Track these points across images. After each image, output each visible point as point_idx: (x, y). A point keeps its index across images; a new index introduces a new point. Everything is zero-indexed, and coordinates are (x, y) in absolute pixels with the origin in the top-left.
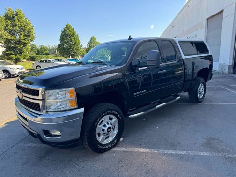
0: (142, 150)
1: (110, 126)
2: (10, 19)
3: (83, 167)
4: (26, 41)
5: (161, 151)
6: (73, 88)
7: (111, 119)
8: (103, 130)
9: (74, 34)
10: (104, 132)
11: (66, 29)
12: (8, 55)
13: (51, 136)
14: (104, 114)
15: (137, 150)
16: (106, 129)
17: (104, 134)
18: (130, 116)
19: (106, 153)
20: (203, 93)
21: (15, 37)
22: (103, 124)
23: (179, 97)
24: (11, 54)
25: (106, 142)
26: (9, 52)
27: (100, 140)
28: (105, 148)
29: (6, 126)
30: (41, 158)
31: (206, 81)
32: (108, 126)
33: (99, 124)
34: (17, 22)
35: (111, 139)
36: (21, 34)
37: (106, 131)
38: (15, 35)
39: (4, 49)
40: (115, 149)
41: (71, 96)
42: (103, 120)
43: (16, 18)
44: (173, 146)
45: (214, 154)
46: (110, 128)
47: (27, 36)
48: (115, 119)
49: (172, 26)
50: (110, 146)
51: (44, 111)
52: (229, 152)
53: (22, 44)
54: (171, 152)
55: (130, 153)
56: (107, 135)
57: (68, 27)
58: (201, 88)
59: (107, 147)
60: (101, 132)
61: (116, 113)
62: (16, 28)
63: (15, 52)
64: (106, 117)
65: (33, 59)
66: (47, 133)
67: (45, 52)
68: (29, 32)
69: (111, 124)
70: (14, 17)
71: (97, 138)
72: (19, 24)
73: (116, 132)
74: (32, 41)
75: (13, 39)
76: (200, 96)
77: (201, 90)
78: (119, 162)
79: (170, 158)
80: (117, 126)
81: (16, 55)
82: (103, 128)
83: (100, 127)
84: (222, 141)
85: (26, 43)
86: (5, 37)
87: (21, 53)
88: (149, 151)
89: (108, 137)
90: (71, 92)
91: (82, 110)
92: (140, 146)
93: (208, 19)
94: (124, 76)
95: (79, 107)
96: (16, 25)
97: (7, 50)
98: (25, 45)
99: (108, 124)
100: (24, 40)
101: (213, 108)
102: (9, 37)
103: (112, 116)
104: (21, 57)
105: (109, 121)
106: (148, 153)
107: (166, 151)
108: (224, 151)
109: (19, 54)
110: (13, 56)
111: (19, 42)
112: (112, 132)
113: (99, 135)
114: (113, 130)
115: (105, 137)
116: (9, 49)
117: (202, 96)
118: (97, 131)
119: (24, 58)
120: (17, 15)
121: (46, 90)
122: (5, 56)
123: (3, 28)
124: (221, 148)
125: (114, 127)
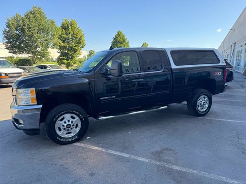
0: (95, 148)
1: (70, 123)
2: (65, 29)
4: (76, 48)
5: (109, 151)
6: (34, 89)
7: (73, 118)
8: (63, 126)
9: (124, 41)
10: (64, 127)
11: (117, 36)
12: (61, 59)
13: (20, 124)
14: (63, 113)
15: (91, 147)
16: (65, 125)
17: (64, 129)
18: (99, 118)
20: (207, 106)
21: (68, 44)
22: (64, 121)
23: (166, 107)
24: (64, 59)
25: (67, 136)
26: (62, 58)
27: (61, 134)
28: (64, 140)
30: (20, 141)
32: (67, 123)
34: (70, 31)
35: (72, 135)
36: (73, 42)
37: (65, 127)
38: (68, 42)
40: (77, 144)
41: (32, 95)
43: (70, 27)
45: (153, 161)
46: (69, 125)
47: (78, 43)
48: (77, 118)
49: (233, 30)
50: (70, 140)
53: (73, 50)
54: (117, 153)
56: (68, 130)
58: (202, 101)
59: (67, 141)
60: (61, 127)
62: (70, 36)
63: (67, 57)
64: (65, 115)
66: (17, 121)
68: (80, 39)
69: (72, 122)
70: (68, 27)
71: (58, 132)
72: (71, 32)
73: (78, 130)
74: (83, 47)
75: (66, 46)
76: (202, 110)
77: (202, 103)
78: (68, 153)
79: (110, 158)
80: (80, 125)
81: (68, 60)
82: (64, 124)
83: (59, 123)
84: (176, 153)
85: (77, 50)
86: (59, 44)
87: (72, 58)
88: (100, 149)
89: (70, 133)
90: (31, 92)
91: (41, 106)
92: (97, 145)
95: (38, 104)
96: (70, 34)
97: (61, 56)
98: (75, 51)
99: (69, 121)
100: (75, 46)
101: (210, 122)
102: (63, 44)
103: (74, 115)
104: (71, 62)
105: (71, 119)
106: (97, 151)
107: (113, 152)
110: (65, 61)
111: (71, 49)
112: (74, 129)
113: (60, 129)
114: (76, 127)
115: (66, 132)
116: (63, 54)
117: (205, 109)
118: (57, 126)
119: (75, 63)
120: (71, 24)
121: (17, 88)
122: (60, 61)
123: (57, 36)
124: (166, 158)
125: (77, 125)
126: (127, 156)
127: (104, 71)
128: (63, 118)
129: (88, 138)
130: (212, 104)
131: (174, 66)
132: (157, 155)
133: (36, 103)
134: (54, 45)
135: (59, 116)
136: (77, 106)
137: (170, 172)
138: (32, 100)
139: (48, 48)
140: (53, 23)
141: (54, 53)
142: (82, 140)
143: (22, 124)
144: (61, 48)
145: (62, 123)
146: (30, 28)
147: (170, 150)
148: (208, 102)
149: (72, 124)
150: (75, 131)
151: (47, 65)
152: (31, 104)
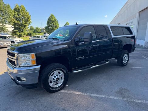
0: (77, 93)
1: (58, 77)
2: (17, 11)
3: (39, 100)
4: (25, 24)
5: (88, 94)
6: (34, 54)
7: (59, 73)
8: (54, 79)
9: (55, 21)
10: (54, 80)
12: (15, 32)
13: (21, 81)
14: (54, 70)
15: (74, 92)
16: (55, 78)
17: (54, 81)
18: (73, 72)
19: (56, 93)
20: (127, 60)
21: (20, 22)
22: (54, 75)
23: (109, 62)
24: (17, 32)
25: (55, 86)
26: (15, 31)
27: (52, 85)
28: (54, 90)
29: (4, 74)
30: (17, 93)
31: (130, 53)
32: (57, 77)
33: (51, 75)
34: (21, 13)
35: (59, 85)
36: (23, 20)
37: (55, 80)
38: (19, 20)
39: (13, 29)
40: (62, 91)
41: (32, 58)
42: (54, 74)
43: (20, 10)
44: (97, 92)
45: (121, 98)
46: (58, 78)
47: (26, 21)
48: (62, 73)
49: (117, 16)
50: (58, 89)
51: (18, 66)
52: (131, 98)
53: (23, 26)
54: (95, 95)
55: (70, 94)
56: (57, 82)
57: (52, 16)
58: (125, 57)
59: (56, 90)
60: (52, 81)
61: (63, 69)
62: (20, 16)
63: (19, 30)
64: (55, 71)
65: (30, 35)
66: (19, 78)
67: (38, 31)
68: (28, 19)
69: (59, 76)
71: (50, 84)
72: (22, 14)
73: (62, 81)
74: (29, 24)
75: (18, 23)
76: (125, 62)
77: (125, 58)
78: (61, 99)
79: (93, 99)
80: (63, 77)
81: (20, 32)
82: (54, 78)
83: (51, 78)
84: (130, 91)
85: (26, 26)
86: (14, 22)
88: (81, 93)
89: (57, 84)
90: (32, 56)
91: (39, 66)
92: (77, 90)
93: (140, 12)
94: (69, 47)
95: (37, 65)
96: (20, 14)
97: (14, 30)
98: (25, 26)
99: (57, 76)
100: (25, 23)
101: (132, 70)
102: (16, 22)
103: (60, 71)
104: (22, 34)
105: (58, 74)
106: (80, 95)
107: (92, 95)
108: (128, 97)
109: (22, 32)
110: (18, 33)
113: (51, 82)
114: (61, 80)
115: (55, 83)
117: (126, 62)
118: (49, 80)
119: (24, 34)
120: (21, 8)
121: (19, 54)
122: (14, 33)
123: (12, 16)
124: (127, 95)
125: (62, 78)
126: (103, 96)
127: (78, 39)
129: (67, 86)
130: (129, 59)
131: (113, 36)
132: (120, 93)
133: (36, 64)
134: (10, 23)
136: (60, 64)
137: (137, 104)
138: (32, 61)
139: (6, 24)
140: (9, 6)
141: (10, 28)
143: (23, 81)
144: (15, 24)
145: (53, 77)
147: (125, 89)
148: (127, 58)
151: (6, 36)
152: (31, 65)
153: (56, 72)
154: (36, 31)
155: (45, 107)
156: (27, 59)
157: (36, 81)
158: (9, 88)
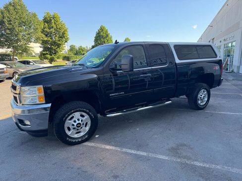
0: (108, 147)
1: (80, 122)
2: (47, 22)
4: (60, 43)
5: (124, 150)
6: (41, 86)
7: (82, 116)
8: (73, 125)
9: (107, 36)
11: (100, 31)
12: (44, 54)
13: (25, 125)
14: (73, 111)
15: (103, 146)
16: (75, 124)
17: (74, 128)
18: (108, 115)
20: (206, 99)
21: (51, 39)
22: (73, 120)
24: (47, 54)
25: (76, 136)
26: (45, 52)
27: (70, 133)
28: (74, 141)
30: (22, 143)
31: (211, 88)
32: (77, 122)
33: (68, 119)
34: (53, 25)
35: (82, 134)
36: (56, 36)
37: (75, 126)
38: (51, 36)
39: (42, 49)
41: (39, 93)
43: (53, 21)
44: (139, 147)
45: (173, 158)
46: (79, 124)
47: (61, 37)
48: (87, 116)
49: (211, 26)
50: (80, 140)
51: (21, 104)
53: (56, 45)
54: (133, 152)
55: (96, 148)
56: (78, 130)
57: (102, 29)
58: (202, 94)
59: (77, 141)
60: (71, 127)
61: (88, 111)
62: (53, 30)
63: (51, 52)
64: (75, 113)
66: (21, 122)
67: (83, 53)
68: (64, 33)
69: (82, 121)
70: (51, 20)
71: (67, 131)
72: (55, 26)
73: (87, 128)
74: (66, 42)
75: (49, 41)
76: (202, 103)
77: (202, 97)
78: (81, 154)
79: (128, 157)
80: (89, 123)
81: (51, 55)
83: (69, 123)
84: (192, 148)
86: (42, 39)
87: (55, 53)
88: (114, 148)
89: (80, 132)
90: (39, 90)
91: (49, 105)
92: (109, 143)
94: (99, 78)
95: (47, 103)
96: (52, 27)
97: (44, 51)
98: (59, 46)
99: (78, 120)
100: (59, 41)
101: (211, 116)
102: (46, 39)
103: (84, 114)
104: (55, 57)
105: (80, 117)
107: (129, 151)
109: (54, 54)
110: (49, 56)
111: (54, 43)
112: (84, 128)
113: (69, 129)
114: (86, 126)
115: (75, 131)
116: (45, 49)
117: (204, 103)
118: (66, 125)
119: (58, 58)
120: (54, 18)
121: (21, 86)
122: (42, 56)
123: (40, 30)
124: (184, 154)
125: (86, 124)
126: (145, 154)
127: (114, 66)
128: (73, 117)
129: (97, 136)
130: (211, 98)
131: (178, 61)
132: (174, 151)
133: (44, 102)
134: (36, 41)
135: (69, 115)
137: (194, 169)
138: (40, 98)
139: (30, 42)
140: (35, 15)
141: (36, 48)
142: (92, 139)
143: (28, 125)
144: (44, 43)
145: (72, 122)
146: (10, 21)
147: (185, 145)
148: (207, 96)
149: (82, 123)
150: (84, 130)
151: (30, 60)
152: (38, 102)
153: (77, 115)
154: (79, 52)
155: (54, 164)
156: (33, 94)
157: (45, 126)
158: (14, 136)
